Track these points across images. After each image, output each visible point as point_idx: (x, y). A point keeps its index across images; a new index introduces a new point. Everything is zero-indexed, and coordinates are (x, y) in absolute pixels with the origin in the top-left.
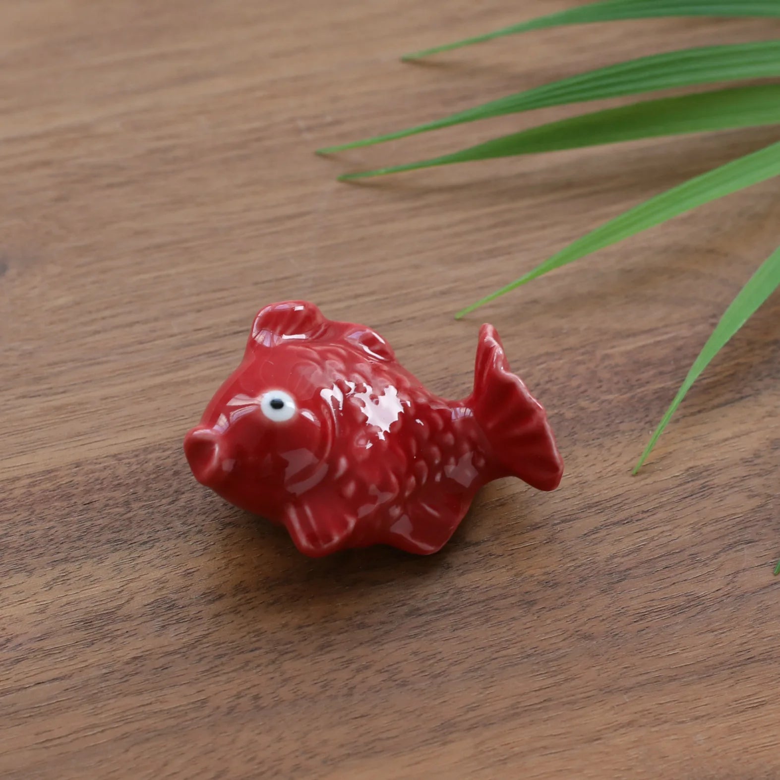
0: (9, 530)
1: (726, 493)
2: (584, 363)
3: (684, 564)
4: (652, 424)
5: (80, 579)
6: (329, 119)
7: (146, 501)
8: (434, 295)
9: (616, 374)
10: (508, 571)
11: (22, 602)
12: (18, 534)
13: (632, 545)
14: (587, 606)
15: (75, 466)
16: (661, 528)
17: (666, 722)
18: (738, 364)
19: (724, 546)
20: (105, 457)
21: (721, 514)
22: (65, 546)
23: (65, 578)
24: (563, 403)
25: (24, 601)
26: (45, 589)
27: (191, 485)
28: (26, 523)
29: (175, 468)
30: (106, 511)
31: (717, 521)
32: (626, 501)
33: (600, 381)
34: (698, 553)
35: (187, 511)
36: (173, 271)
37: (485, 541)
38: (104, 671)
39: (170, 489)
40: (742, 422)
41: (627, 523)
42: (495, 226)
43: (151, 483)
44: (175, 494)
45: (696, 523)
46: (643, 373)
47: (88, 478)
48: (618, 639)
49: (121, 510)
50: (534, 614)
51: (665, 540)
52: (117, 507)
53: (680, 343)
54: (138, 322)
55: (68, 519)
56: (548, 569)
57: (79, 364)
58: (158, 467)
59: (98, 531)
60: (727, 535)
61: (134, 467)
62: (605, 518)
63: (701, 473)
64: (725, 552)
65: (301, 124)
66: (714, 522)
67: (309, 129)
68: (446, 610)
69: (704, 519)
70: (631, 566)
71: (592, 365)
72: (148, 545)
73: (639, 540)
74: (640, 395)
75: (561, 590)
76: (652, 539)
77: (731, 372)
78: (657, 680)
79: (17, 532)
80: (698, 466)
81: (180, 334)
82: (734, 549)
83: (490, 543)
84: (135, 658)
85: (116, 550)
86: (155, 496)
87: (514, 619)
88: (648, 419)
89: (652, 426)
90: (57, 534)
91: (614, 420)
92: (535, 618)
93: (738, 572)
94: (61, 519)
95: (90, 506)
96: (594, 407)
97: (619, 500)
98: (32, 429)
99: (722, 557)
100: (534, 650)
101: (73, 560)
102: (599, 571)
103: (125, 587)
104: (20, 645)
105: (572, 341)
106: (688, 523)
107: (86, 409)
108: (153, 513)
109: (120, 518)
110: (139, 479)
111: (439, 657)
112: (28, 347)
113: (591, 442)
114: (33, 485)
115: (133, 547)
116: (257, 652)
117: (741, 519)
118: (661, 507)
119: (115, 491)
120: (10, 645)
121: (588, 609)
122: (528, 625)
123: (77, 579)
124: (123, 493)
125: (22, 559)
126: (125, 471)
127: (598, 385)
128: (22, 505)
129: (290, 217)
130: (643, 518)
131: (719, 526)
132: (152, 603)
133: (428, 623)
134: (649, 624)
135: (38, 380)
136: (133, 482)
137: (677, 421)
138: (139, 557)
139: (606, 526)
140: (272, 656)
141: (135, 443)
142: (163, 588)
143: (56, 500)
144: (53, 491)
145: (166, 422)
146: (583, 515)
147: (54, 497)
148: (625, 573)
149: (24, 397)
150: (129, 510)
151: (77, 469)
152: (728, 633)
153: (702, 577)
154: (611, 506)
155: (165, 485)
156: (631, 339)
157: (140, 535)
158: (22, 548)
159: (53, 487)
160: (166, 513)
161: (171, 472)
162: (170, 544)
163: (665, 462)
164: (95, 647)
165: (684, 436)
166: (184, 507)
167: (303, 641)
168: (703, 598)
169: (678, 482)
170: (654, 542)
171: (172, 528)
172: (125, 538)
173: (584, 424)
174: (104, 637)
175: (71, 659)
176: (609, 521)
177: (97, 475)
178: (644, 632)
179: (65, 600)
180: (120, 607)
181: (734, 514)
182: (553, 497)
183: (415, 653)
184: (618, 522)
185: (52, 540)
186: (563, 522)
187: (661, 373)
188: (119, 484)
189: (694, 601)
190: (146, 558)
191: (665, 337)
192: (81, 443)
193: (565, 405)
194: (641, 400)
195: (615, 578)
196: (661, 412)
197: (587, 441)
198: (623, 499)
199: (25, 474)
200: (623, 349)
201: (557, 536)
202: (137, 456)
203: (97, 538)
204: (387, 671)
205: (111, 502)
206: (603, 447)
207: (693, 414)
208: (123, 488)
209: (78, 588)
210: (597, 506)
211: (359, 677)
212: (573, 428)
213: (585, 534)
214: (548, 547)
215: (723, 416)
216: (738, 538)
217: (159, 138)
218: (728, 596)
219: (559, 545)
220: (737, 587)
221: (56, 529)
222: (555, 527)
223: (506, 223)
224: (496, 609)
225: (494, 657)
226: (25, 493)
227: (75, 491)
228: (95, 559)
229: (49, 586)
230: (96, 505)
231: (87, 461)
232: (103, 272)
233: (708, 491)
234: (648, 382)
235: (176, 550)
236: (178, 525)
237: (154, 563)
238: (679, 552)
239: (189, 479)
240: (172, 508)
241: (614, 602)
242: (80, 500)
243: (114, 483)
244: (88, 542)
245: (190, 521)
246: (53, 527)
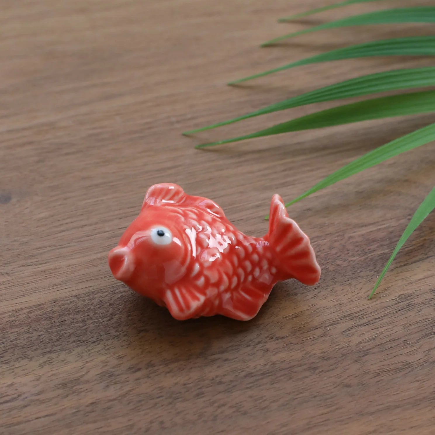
0: (17, 337)
1: (422, 308)
2: (338, 241)
3: (400, 346)
4: (378, 272)
5: (58, 362)
6: (189, 116)
7: (95, 319)
8: (252, 208)
9: (357, 246)
10: (301, 352)
11: (26, 375)
12: (22, 339)
13: (371, 336)
14: (347, 369)
15: (54, 302)
16: (386, 327)
17: (394, 430)
18: (425, 240)
19: (422, 336)
20: (71, 297)
21: (420, 319)
22: (50, 345)
23: (50, 362)
24: (328, 262)
25: (28, 374)
26: (40, 367)
27: (120, 310)
28: (27, 333)
29: (110, 302)
30: (72, 326)
31: (418, 323)
32: (366, 313)
33: (348, 250)
34: (408, 340)
35: (118, 324)
36: (104, 198)
37: (288, 336)
38: (74, 411)
39: (108, 313)
40: (429, 270)
41: (367, 325)
42: (285, 170)
43: (97, 310)
44: (111, 316)
45: (406, 324)
46: (372, 245)
47: (61, 308)
48: (365, 387)
49: (81, 325)
50: (317, 375)
51: (388, 333)
52: (78, 323)
53: (391, 229)
54: (85, 225)
55: (50, 330)
56: (323, 350)
57: (54, 248)
58: (101, 301)
59: (68, 336)
60: (424, 330)
61: (87, 302)
62: (355, 322)
63: (407, 297)
64: (423, 339)
65: (174, 119)
66: (416, 323)
67: (178, 122)
68: (267, 373)
69: (410, 321)
70: (370, 348)
71: (343, 242)
72: (97, 343)
73: (374, 334)
74: (370, 257)
75: (331, 362)
76: (382, 333)
77: (422, 244)
78: (388, 408)
79: (22, 338)
80: (405, 294)
81: (110, 231)
82: (428, 337)
83: (290, 337)
84: (92, 403)
85: (79, 346)
86: (100, 317)
87: (306, 377)
88: (375, 270)
89: (378, 273)
90: (44, 338)
91: (357, 270)
92: (318, 376)
93: (431, 349)
94: (47, 330)
95: (63, 323)
96: (345, 264)
97: (362, 313)
98: (28, 283)
99: (422, 342)
100: (318, 393)
101: (54, 352)
102: (353, 351)
103: (84, 366)
104: (26, 398)
105: (331, 229)
106: (402, 324)
107: (59, 272)
108: (99, 326)
109: (80, 329)
110: (90, 308)
111: (265, 398)
112: (25, 240)
113: (344, 283)
114: (30, 312)
115: (88, 344)
116: (161, 399)
117: (432, 321)
118: (386, 316)
119: (76, 315)
120: (20, 398)
121: (348, 371)
122: (314, 380)
123: (57, 362)
124: (82, 316)
125: (25, 352)
126: (82, 304)
127: (347, 252)
128: (24, 324)
129: (170, 168)
130: (376, 322)
131: (419, 325)
132: (100, 373)
133: (257, 380)
134: (382, 378)
135: (32, 257)
136: (87, 309)
137: (392, 270)
138: (92, 349)
139: (355, 327)
140: (170, 400)
141: (87, 289)
142: (106, 365)
143: (44, 320)
144: (42, 315)
145: (105, 277)
146: (341, 321)
147: (42, 318)
148: (367, 352)
149: (23, 266)
150: (85, 324)
151: (55, 303)
152: (427, 382)
153: (411, 352)
154: (357, 316)
155: (105, 311)
156: (364, 228)
157: (92, 337)
158: (25, 346)
159: (42, 313)
160: (106, 326)
161: (108, 304)
162: (109, 342)
163: (386, 292)
164: (69, 398)
165: (397, 278)
166: (116, 322)
167: (187, 392)
168: (412, 364)
169: (395, 303)
170: (383, 335)
171: (110, 333)
172: (84, 339)
173: (340, 273)
174: (74, 392)
175: (56, 404)
176: (357, 324)
177: (66, 306)
178: (379, 382)
179: (51, 373)
180: (82, 376)
181: (428, 319)
182: (325, 312)
183: (251, 397)
184: (362, 325)
185: (42, 341)
186: (331, 325)
187: (382, 245)
188: (78, 311)
189: (407, 365)
190: (96, 350)
191: (383, 226)
192: (57, 289)
193: (329, 263)
194: (371, 260)
195: (362, 354)
196: (383, 266)
197: (342, 282)
198: (364, 312)
199: (25, 307)
200: (359, 233)
201: (327, 333)
202: (88, 296)
203: (68, 340)
204: (236, 407)
205: (75, 321)
206: (352, 285)
207: (401, 266)
208: (81, 313)
209: (58, 367)
210: (349, 316)
211: (220, 410)
212: (334, 276)
213: (344, 331)
214: (323, 339)
215: (418, 267)
216: (430, 331)
217: (94, 128)
218: (426, 362)
219: (329, 337)
220: (430, 357)
221: (44, 336)
222: (327, 328)
223: (290, 169)
224: (296, 372)
225: (295, 397)
226: (25, 317)
227: (54, 315)
228: (67, 351)
229: (41, 366)
230: (66, 322)
231: (60, 299)
232: (65, 199)
233: (412, 307)
234: (375, 251)
235: (113, 345)
236: (113, 332)
237: (100, 353)
238: (397, 340)
239: (119, 307)
240: (109, 323)
241: (361, 367)
242: (57, 320)
243: (76, 310)
244: (62, 342)
245: (120, 330)
246: (42, 335)
